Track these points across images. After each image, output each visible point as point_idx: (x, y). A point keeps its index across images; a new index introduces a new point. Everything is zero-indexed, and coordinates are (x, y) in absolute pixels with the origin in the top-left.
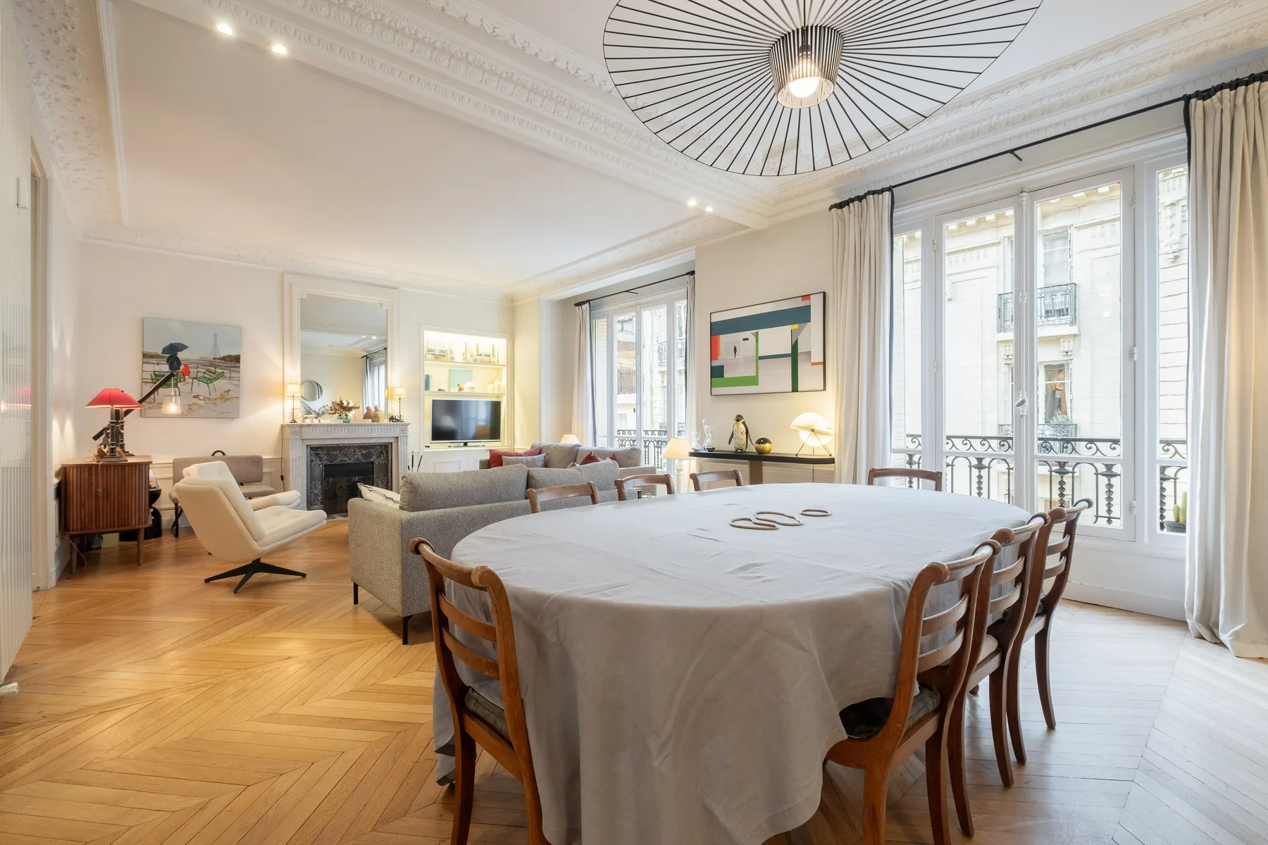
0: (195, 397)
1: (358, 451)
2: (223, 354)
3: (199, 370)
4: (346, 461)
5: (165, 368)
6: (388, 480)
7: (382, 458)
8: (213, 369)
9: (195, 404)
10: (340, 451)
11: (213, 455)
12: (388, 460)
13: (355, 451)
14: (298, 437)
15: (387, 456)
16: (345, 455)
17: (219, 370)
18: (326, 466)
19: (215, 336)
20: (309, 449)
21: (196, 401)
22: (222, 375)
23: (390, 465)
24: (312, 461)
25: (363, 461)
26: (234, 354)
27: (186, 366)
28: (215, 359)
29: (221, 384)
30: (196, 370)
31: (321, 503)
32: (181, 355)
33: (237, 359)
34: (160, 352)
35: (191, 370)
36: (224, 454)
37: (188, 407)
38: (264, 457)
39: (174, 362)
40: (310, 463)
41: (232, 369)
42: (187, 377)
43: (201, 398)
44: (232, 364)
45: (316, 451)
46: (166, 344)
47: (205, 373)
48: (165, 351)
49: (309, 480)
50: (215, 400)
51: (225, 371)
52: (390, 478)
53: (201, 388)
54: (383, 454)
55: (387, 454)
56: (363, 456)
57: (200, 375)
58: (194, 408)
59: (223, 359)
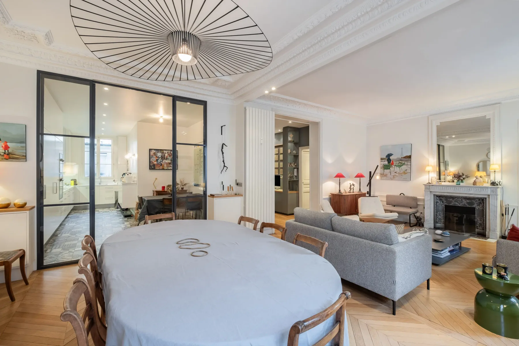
0: (395, 172)
1: (464, 200)
2: (404, 156)
3: (397, 162)
4: (458, 205)
5: (386, 163)
6: (484, 220)
7: (481, 206)
8: (401, 162)
9: (395, 175)
10: (453, 199)
11: (400, 195)
12: (484, 208)
13: (462, 200)
14: (428, 190)
15: (483, 205)
16: (457, 201)
17: (403, 162)
18: (446, 206)
19: (402, 149)
20: (435, 196)
21: (396, 174)
22: (404, 164)
23: (485, 211)
24: (437, 202)
25: (468, 206)
26: (408, 155)
27: (392, 161)
28: (402, 158)
29: (404, 167)
30: (395, 163)
31: (443, 223)
32: (391, 158)
33: (410, 157)
34: (385, 157)
35: (394, 163)
36: (404, 195)
37: (393, 176)
38: (418, 198)
39: (389, 160)
40: (436, 203)
41: (408, 161)
42: (393, 165)
43: (397, 173)
44: (408, 159)
45: (439, 198)
46: (387, 154)
47: (398, 164)
48: (386, 157)
49: (435, 211)
50: (402, 173)
51: (405, 162)
53: (397, 169)
54: (481, 204)
55: (484, 204)
56: (467, 203)
57: (397, 164)
58: (395, 176)
59: (405, 157)
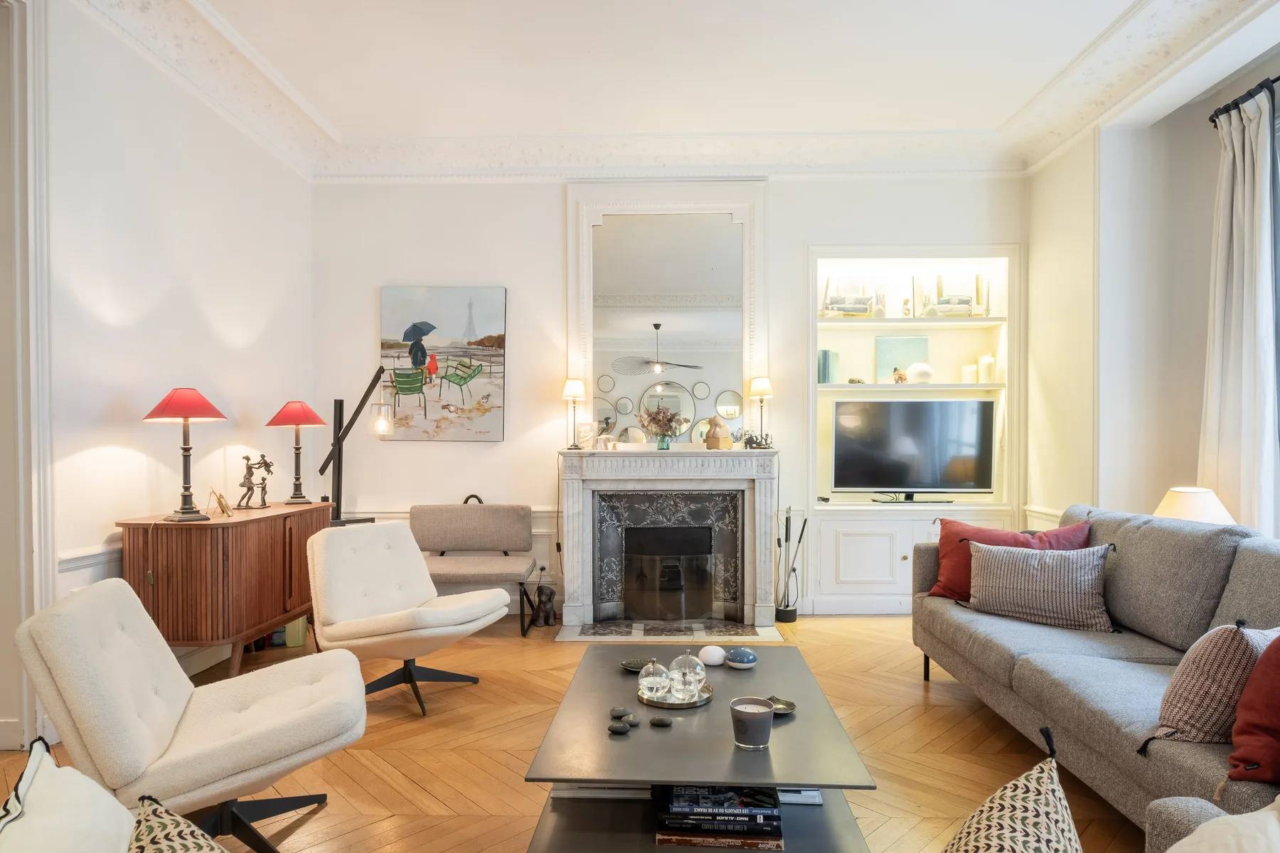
0: (444, 407)
1: (682, 505)
2: (480, 336)
3: (450, 363)
4: (662, 522)
5: (407, 363)
6: (736, 566)
7: (727, 521)
8: (467, 360)
9: (444, 418)
10: (651, 504)
11: (466, 502)
12: (736, 527)
13: (676, 504)
14: (576, 476)
15: (735, 518)
16: (660, 511)
17: (475, 363)
18: (628, 530)
19: (470, 306)
20: (597, 497)
21: (446, 413)
22: (478, 371)
23: (739, 535)
24: (602, 521)
25: (694, 524)
26: (495, 333)
27: (432, 357)
28: (469, 343)
29: (479, 385)
30: (445, 365)
31: (620, 598)
32: (427, 341)
33: (499, 342)
34: (400, 338)
35: (439, 364)
36: (480, 501)
37: (435, 424)
38: (534, 509)
39: (418, 353)
40: (599, 524)
41: (493, 359)
42: (434, 376)
43: (452, 408)
44: (492, 351)
45: (608, 501)
46: (409, 325)
47: (456, 368)
48: (407, 336)
49: (597, 555)
50: (470, 411)
51: (483, 364)
52: (739, 562)
53: (452, 393)
54: (729, 512)
55: (736, 512)
56: (691, 513)
57: (451, 371)
58: (443, 425)
59: (480, 343)
